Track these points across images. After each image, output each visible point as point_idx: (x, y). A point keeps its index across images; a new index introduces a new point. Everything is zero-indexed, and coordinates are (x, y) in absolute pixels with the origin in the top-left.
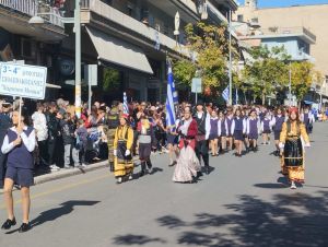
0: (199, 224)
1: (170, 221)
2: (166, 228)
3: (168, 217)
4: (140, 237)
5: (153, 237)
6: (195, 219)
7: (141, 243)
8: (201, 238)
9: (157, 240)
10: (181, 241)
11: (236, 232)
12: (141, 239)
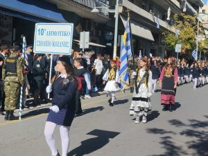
1: (176, 123)
2: (174, 126)
3: (174, 120)
4: (161, 130)
5: (168, 130)
6: (189, 123)
7: (161, 133)
9: (170, 132)
10: (182, 134)
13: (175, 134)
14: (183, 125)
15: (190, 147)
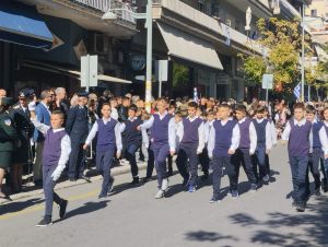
0: (271, 223)
1: (242, 219)
2: (238, 225)
3: (240, 215)
4: (212, 234)
5: (225, 234)
6: (267, 218)
7: (214, 240)
8: (275, 238)
9: (229, 237)
10: (254, 240)
11: (312, 233)
12: (212, 237)
13: (236, 240)
14: (256, 222)
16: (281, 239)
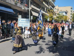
1: (44, 41)
5: (41, 44)
6: (48, 41)
9: (42, 44)
10: (46, 45)
13: (43, 45)
15: (47, 48)
16: (50, 45)
